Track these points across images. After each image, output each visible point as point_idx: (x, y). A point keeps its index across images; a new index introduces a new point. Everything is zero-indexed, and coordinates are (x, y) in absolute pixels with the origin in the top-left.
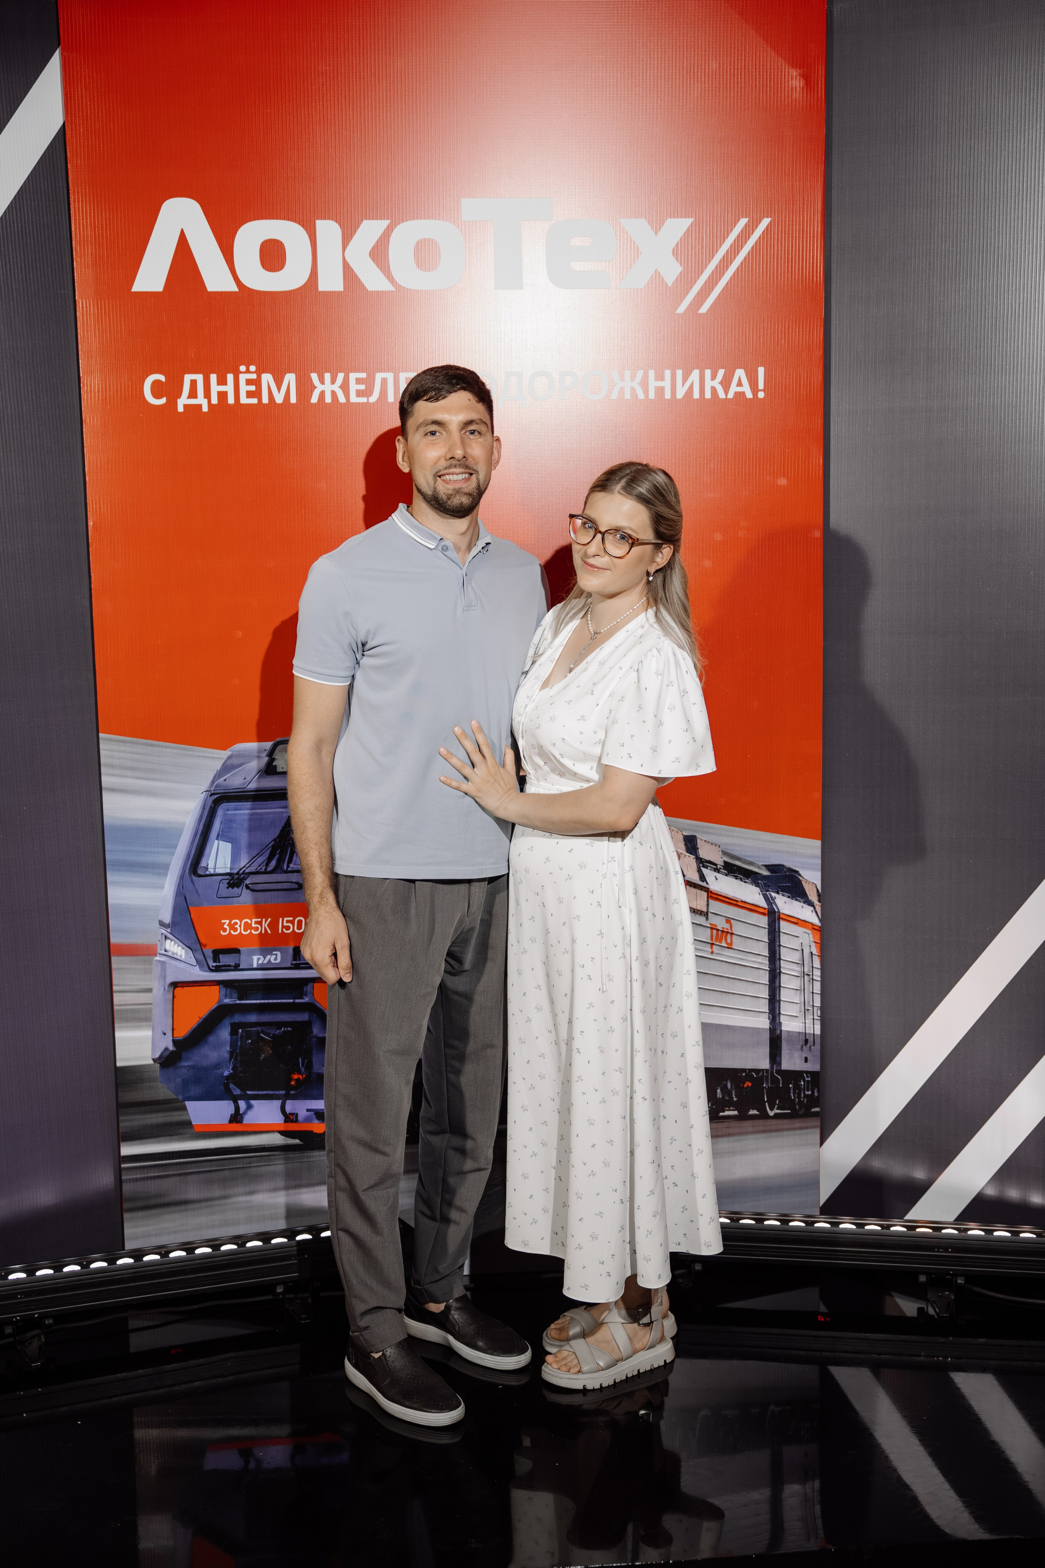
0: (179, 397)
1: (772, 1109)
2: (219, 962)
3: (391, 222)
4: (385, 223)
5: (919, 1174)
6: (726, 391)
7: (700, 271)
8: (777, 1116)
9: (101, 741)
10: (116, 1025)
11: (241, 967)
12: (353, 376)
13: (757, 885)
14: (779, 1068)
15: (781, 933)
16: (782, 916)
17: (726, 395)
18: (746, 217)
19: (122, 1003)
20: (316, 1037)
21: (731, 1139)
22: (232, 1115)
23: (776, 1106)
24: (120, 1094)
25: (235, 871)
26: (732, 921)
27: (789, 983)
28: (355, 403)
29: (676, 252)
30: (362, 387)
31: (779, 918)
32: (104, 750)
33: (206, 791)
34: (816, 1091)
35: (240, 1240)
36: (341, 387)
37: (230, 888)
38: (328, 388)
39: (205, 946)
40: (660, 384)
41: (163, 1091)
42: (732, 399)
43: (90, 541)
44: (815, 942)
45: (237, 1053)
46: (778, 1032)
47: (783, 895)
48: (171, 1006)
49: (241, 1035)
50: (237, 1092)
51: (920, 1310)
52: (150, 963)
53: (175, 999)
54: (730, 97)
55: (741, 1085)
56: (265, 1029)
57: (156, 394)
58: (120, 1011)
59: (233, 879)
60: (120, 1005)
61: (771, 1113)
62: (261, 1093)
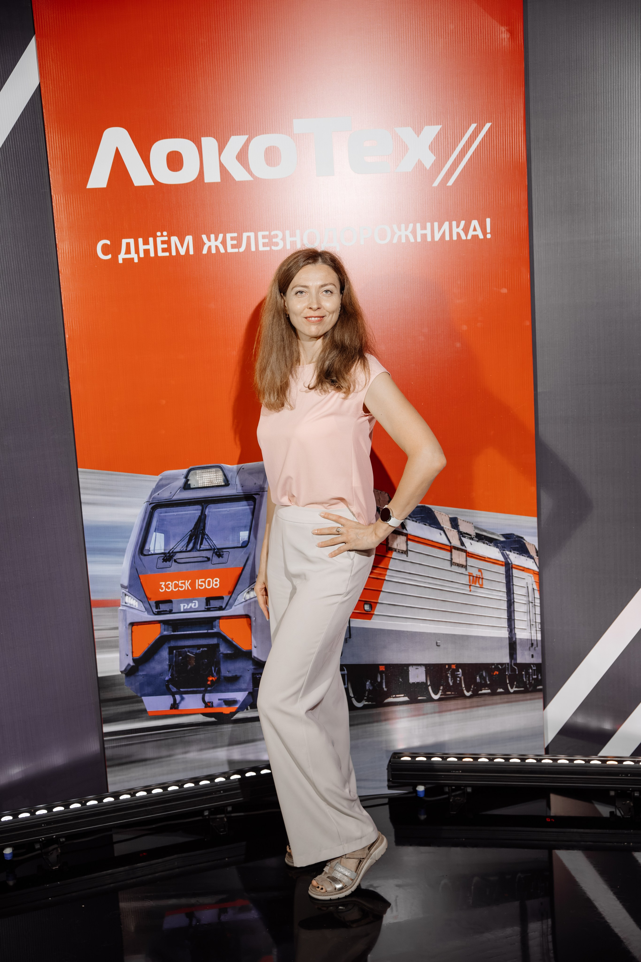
0: (119, 253)
1: (512, 688)
2: (160, 609)
3: (249, 137)
4: (246, 137)
5: (607, 726)
6: (466, 235)
7: (447, 159)
8: (515, 692)
9: (79, 473)
10: (97, 651)
11: (173, 611)
12: (229, 236)
13: (497, 547)
14: (515, 662)
15: (514, 577)
16: (514, 566)
17: (467, 237)
18: (475, 123)
19: (100, 637)
20: (222, 653)
21: (487, 707)
22: (172, 704)
23: (515, 686)
24: (101, 694)
25: (167, 551)
26: (482, 571)
27: (520, 608)
28: (231, 253)
29: (431, 148)
30: (235, 242)
31: (512, 568)
32: (81, 478)
33: (147, 502)
34: (539, 675)
35: (180, 783)
36: (221, 243)
37: (164, 562)
38: (213, 243)
39: (150, 599)
40: (424, 232)
41: (128, 691)
42: (470, 240)
43: (67, 347)
44: (535, 582)
45: (173, 666)
46: (514, 639)
47: (514, 553)
48: (130, 638)
49: (176, 654)
50: (174, 690)
51: (612, 813)
52: (116, 611)
53: (133, 633)
54: (463, 46)
55: (492, 673)
56: (190, 650)
57: (105, 253)
58: (99, 641)
59: (166, 556)
60: (99, 638)
61: (512, 691)
62: (189, 690)
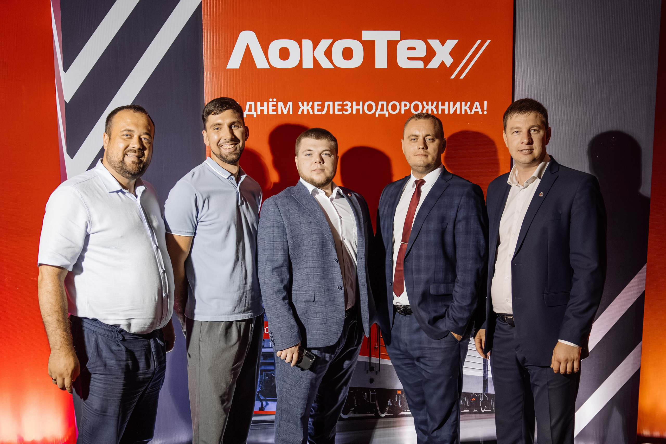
1: (483, 410)
3: (333, 40)
4: (331, 41)
6: (471, 111)
8: (485, 413)
11: (264, 347)
12: (316, 103)
14: (487, 393)
17: (471, 113)
18: (480, 39)
21: (466, 421)
22: (260, 407)
23: (485, 408)
28: (317, 114)
29: (451, 54)
30: (320, 108)
36: (311, 108)
38: (305, 108)
40: (443, 107)
42: (473, 115)
45: (262, 383)
46: (487, 378)
49: (264, 375)
50: (262, 398)
55: (471, 400)
61: (483, 411)
62: (272, 398)
